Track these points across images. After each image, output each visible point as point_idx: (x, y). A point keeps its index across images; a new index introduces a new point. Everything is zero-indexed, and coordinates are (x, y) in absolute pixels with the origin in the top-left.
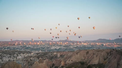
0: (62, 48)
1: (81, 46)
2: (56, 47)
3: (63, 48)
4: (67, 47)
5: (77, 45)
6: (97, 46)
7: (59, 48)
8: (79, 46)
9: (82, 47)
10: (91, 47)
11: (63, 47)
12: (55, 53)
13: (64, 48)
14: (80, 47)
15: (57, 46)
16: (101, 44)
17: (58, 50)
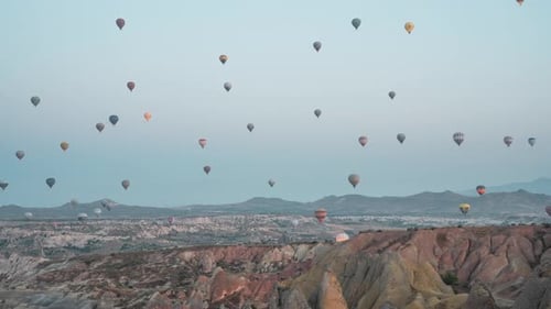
0: (100, 238)
1: (192, 230)
2: (68, 238)
3: (106, 239)
4: (126, 234)
5: (175, 227)
6: (261, 229)
7: (89, 241)
8: (179, 230)
9: (194, 233)
10: (237, 235)
11: (109, 235)
12: (188, 255)
13: (112, 238)
14: (189, 233)
15: (73, 230)
16: (275, 219)
17: (87, 249)
